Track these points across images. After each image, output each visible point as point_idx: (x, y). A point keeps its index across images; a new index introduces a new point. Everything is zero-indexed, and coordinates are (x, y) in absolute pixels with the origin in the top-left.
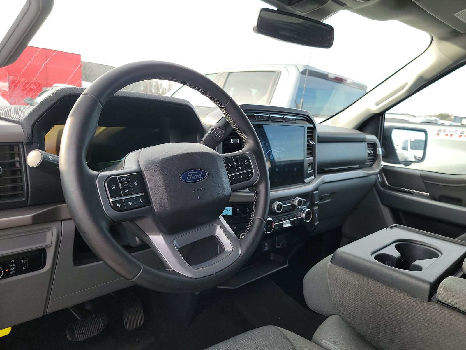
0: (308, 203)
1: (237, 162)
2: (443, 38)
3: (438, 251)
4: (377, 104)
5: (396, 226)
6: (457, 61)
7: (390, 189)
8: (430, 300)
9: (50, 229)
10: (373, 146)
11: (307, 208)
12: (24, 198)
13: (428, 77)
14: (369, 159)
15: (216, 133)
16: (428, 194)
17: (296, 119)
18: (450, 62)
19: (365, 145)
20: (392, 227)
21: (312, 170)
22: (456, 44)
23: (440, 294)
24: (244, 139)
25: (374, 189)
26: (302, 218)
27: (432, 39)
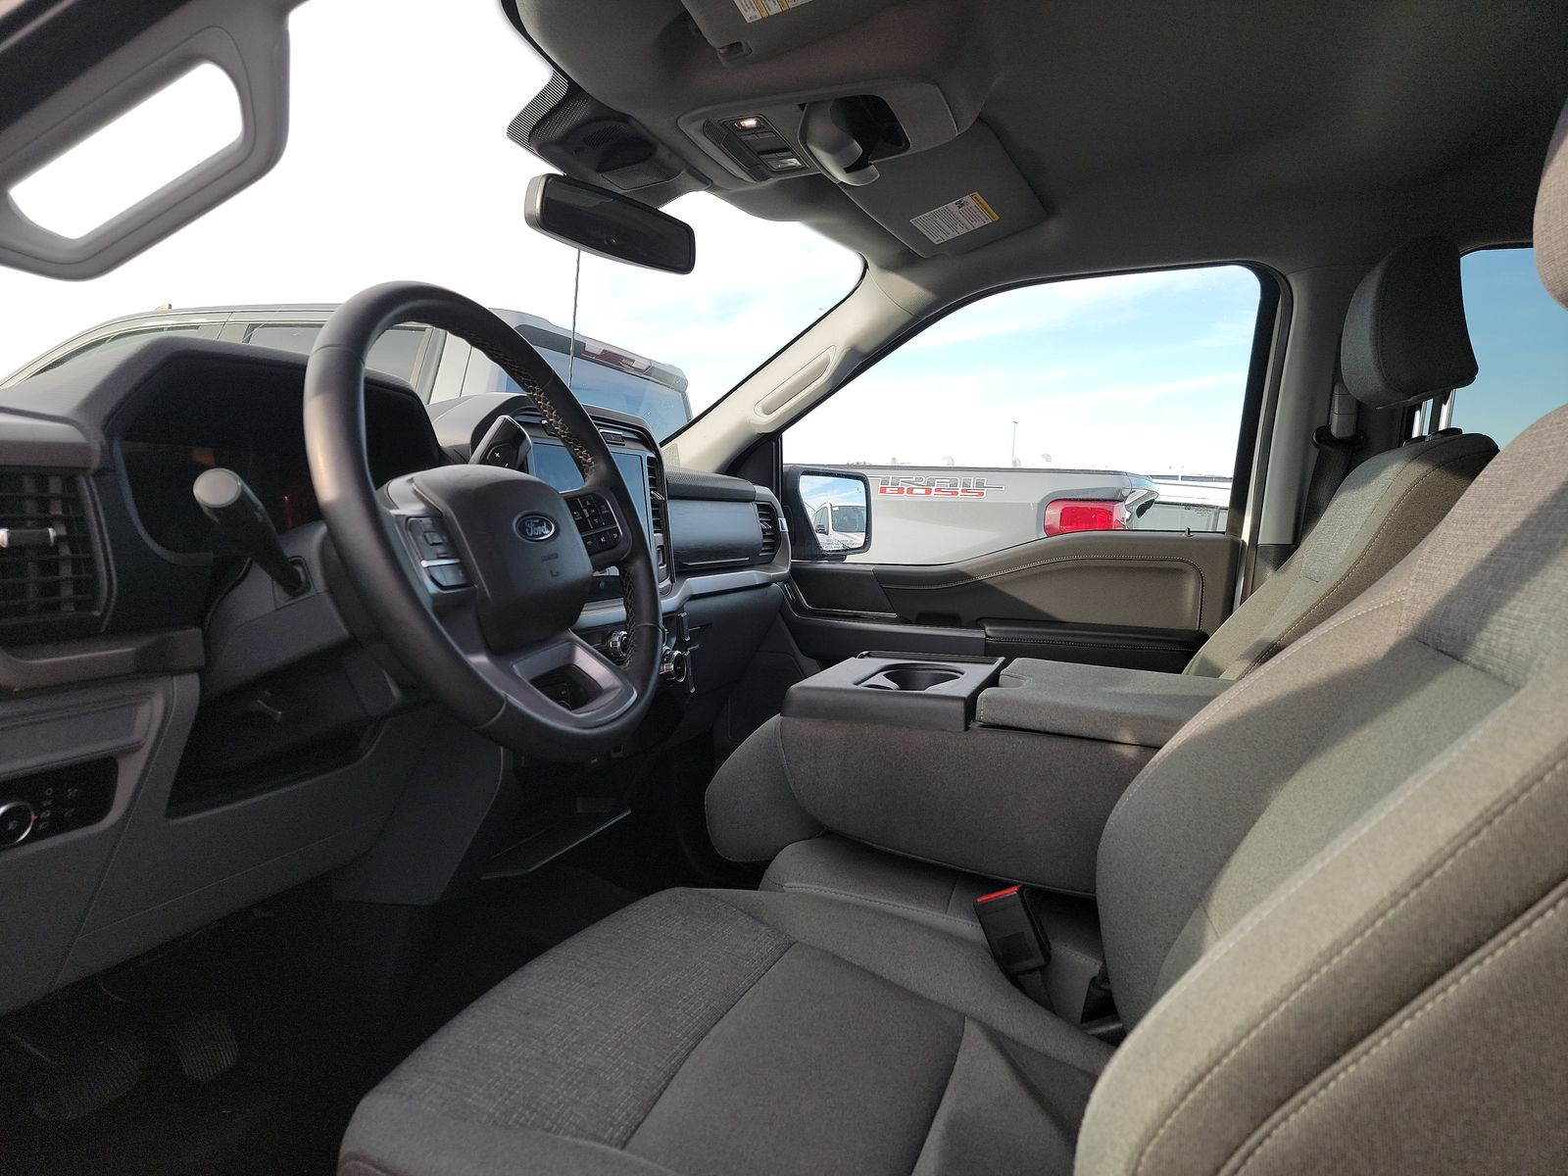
0: (674, 640)
1: (589, 508)
2: (888, 267)
3: (956, 672)
4: (767, 411)
5: (868, 655)
6: (917, 316)
7: (815, 614)
8: (967, 728)
9: (147, 696)
10: (767, 511)
11: (674, 649)
12: (99, 610)
13: (867, 348)
14: (765, 544)
15: (497, 455)
16: (894, 615)
17: (624, 438)
18: (906, 317)
19: (752, 508)
20: (862, 657)
21: (664, 563)
22: (912, 279)
23: (982, 712)
24: (585, 463)
25: (780, 618)
26: (668, 674)
27: (866, 267)
